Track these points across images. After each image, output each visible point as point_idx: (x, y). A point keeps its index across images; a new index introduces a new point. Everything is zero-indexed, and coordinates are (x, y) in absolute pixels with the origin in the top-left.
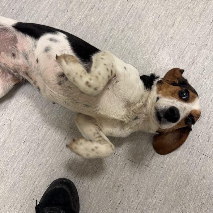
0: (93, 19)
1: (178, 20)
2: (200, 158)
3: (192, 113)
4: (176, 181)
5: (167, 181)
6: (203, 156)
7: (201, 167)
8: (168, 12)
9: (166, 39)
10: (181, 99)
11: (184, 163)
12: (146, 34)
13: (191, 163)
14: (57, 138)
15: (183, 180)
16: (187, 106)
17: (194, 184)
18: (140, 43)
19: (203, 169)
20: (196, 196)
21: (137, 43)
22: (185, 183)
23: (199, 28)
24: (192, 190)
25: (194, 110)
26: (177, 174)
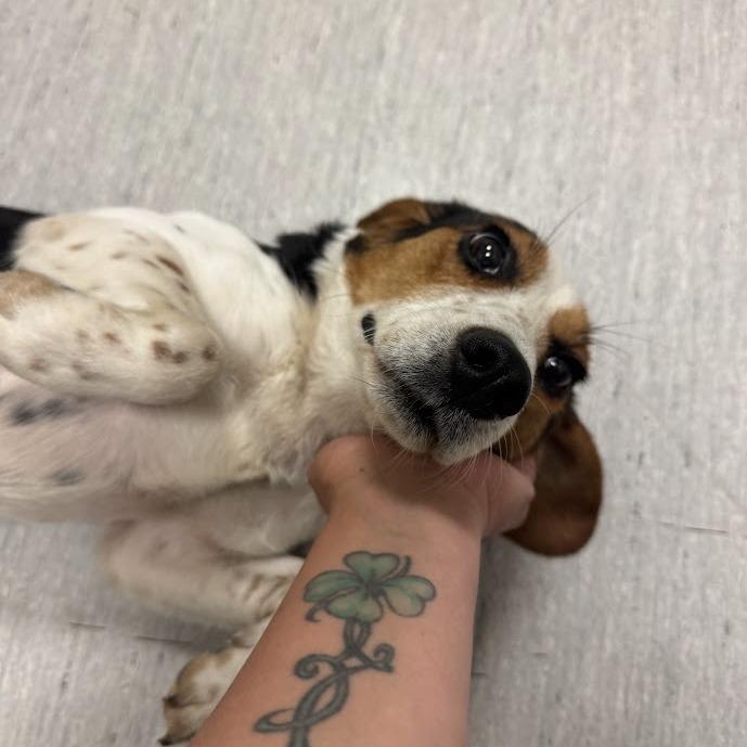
0: (51, 134)
1: (394, 32)
2: (680, 550)
3: (559, 332)
4: (621, 695)
5: (581, 708)
6: (693, 538)
7: (703, 587)
8: (345, 14)
9: (372, 118)
10: (482, 279)
11: (624, 598)
12: (283, 123)
13: (652, 586)
14: (24, 696)
15: (648, 679)
16: (523, 305)
17: (700, 674)
18: (273, 164)
19: (713, 595)
20: (732, 729)
21: (262, 168)
22: (660, 688)
23: (483, 38)
24: (702, 708)
25: (557, 314)
26: (615, 659)
